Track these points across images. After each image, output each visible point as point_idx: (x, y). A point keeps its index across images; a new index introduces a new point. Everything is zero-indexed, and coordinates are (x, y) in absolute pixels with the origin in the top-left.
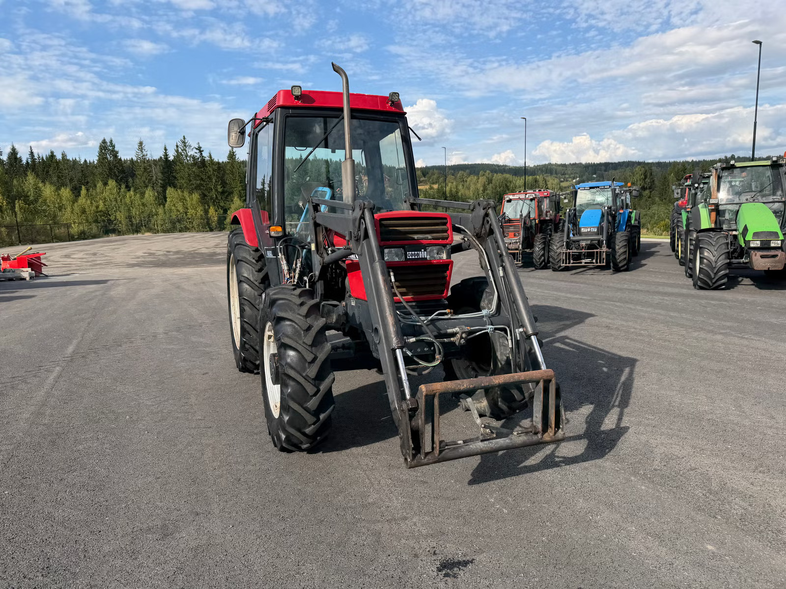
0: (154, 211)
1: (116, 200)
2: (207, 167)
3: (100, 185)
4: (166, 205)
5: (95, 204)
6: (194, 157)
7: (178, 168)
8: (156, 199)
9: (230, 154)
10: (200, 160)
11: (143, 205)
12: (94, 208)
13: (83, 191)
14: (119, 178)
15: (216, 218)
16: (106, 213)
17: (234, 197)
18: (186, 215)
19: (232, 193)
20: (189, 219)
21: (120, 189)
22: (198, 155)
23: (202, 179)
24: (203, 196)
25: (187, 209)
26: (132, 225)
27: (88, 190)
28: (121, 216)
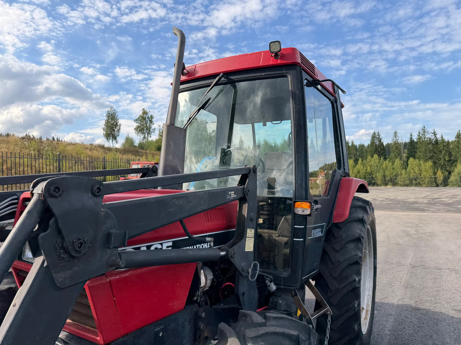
0: (399, 172)
1: (377, 166)
2: (439, 144)
3: (369, 157)
4: (407, 169)
5: (365, 168)
6: (430, 139)
7: (418, 146)
8: (401, 165)
9: (457, 135)
10: (434, 140)
11: (393, 169)
12: (364, 171)
13: (360, 161)
14: (381, 153)
15: (442, 178)
16: (371, 174)
17: (457, 164)
18: (420, 175)
19: (457, 161)
20: (422, 178)
21: (380, 160)
22: (433, 137)
23: (434, 152)
24: (435, 163)
25: (421, 171)
26: (385, 181)
27: (362, 160)
28: (379, 176)
